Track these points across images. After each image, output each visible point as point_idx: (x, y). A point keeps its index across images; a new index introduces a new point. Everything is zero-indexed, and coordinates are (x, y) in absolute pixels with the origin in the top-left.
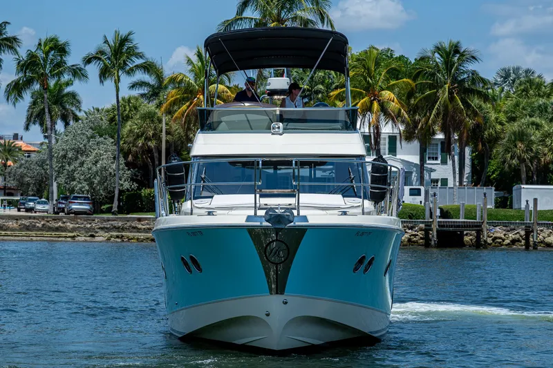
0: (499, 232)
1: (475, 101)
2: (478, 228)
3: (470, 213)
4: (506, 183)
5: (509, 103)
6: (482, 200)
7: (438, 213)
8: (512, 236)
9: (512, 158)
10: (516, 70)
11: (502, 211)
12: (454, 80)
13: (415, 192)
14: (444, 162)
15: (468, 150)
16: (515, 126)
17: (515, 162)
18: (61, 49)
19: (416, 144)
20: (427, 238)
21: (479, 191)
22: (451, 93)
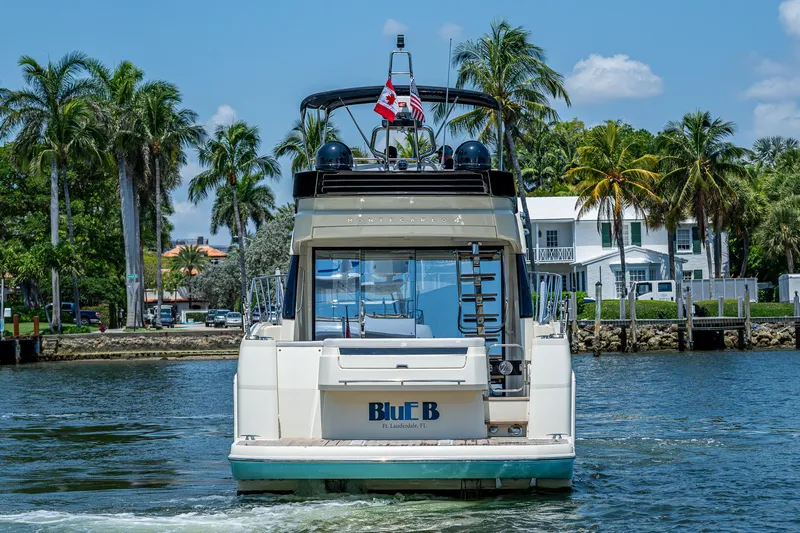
0: (765, 330)
1: (731, 178)
2: (740, 326)
3: (730, 309)
4: (770, 273)
5: (771, 179)
6: (743, 293)
7: (693, 310)
8: (779, 334)
9: (776, 243)
10: (777, 141)
11: (768, 306)
12: (706, 155)
13: (664, 287)
14: (697, 251)
15: (724, 236)
16: (778, 206)
17: (780, 248)
18: (250, 138)
19: (663, 231)
20: (681, 340)
21: (739, 283)
22: (703, 171)
